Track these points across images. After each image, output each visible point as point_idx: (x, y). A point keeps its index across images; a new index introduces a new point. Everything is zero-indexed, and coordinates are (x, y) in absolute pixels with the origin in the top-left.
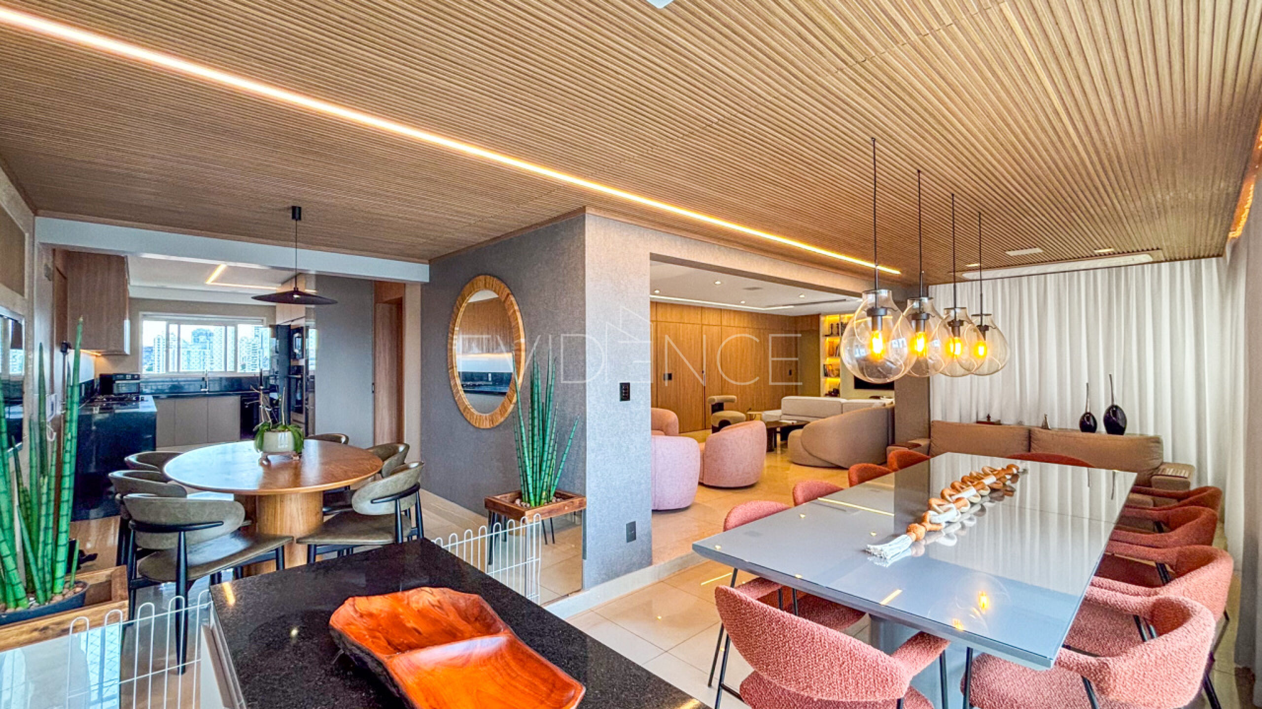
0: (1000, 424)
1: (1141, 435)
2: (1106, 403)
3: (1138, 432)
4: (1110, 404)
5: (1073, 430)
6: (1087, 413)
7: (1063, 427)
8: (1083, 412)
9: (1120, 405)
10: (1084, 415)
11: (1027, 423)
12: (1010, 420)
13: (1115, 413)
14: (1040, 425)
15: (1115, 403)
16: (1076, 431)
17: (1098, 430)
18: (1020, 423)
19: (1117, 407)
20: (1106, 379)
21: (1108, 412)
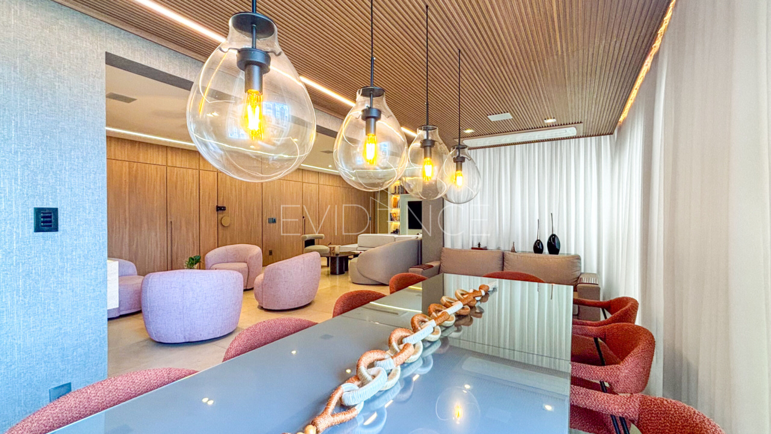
0: (486, 249)
1: (567, 254)
2: (549, 234)
3: (566, 252)
4: (551, 234)
5: (529, 252)
6: (538, 240)
7: (525, 250)
8: (536, 240)
9: (556, 234)
10: (536, 242)
11: (502, 248)
12: (492, 246)
13: (554, 239)
14: (510, 249)
15: (554, 233)
16: (532, 252)
17: (544, 251)
18: (499, 249)
19: (555, 235)
20: (549, 216)
21: (550, 239)
